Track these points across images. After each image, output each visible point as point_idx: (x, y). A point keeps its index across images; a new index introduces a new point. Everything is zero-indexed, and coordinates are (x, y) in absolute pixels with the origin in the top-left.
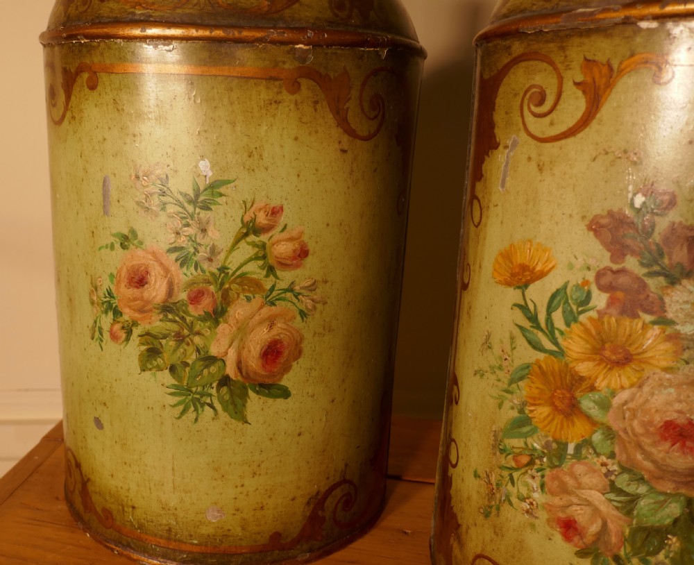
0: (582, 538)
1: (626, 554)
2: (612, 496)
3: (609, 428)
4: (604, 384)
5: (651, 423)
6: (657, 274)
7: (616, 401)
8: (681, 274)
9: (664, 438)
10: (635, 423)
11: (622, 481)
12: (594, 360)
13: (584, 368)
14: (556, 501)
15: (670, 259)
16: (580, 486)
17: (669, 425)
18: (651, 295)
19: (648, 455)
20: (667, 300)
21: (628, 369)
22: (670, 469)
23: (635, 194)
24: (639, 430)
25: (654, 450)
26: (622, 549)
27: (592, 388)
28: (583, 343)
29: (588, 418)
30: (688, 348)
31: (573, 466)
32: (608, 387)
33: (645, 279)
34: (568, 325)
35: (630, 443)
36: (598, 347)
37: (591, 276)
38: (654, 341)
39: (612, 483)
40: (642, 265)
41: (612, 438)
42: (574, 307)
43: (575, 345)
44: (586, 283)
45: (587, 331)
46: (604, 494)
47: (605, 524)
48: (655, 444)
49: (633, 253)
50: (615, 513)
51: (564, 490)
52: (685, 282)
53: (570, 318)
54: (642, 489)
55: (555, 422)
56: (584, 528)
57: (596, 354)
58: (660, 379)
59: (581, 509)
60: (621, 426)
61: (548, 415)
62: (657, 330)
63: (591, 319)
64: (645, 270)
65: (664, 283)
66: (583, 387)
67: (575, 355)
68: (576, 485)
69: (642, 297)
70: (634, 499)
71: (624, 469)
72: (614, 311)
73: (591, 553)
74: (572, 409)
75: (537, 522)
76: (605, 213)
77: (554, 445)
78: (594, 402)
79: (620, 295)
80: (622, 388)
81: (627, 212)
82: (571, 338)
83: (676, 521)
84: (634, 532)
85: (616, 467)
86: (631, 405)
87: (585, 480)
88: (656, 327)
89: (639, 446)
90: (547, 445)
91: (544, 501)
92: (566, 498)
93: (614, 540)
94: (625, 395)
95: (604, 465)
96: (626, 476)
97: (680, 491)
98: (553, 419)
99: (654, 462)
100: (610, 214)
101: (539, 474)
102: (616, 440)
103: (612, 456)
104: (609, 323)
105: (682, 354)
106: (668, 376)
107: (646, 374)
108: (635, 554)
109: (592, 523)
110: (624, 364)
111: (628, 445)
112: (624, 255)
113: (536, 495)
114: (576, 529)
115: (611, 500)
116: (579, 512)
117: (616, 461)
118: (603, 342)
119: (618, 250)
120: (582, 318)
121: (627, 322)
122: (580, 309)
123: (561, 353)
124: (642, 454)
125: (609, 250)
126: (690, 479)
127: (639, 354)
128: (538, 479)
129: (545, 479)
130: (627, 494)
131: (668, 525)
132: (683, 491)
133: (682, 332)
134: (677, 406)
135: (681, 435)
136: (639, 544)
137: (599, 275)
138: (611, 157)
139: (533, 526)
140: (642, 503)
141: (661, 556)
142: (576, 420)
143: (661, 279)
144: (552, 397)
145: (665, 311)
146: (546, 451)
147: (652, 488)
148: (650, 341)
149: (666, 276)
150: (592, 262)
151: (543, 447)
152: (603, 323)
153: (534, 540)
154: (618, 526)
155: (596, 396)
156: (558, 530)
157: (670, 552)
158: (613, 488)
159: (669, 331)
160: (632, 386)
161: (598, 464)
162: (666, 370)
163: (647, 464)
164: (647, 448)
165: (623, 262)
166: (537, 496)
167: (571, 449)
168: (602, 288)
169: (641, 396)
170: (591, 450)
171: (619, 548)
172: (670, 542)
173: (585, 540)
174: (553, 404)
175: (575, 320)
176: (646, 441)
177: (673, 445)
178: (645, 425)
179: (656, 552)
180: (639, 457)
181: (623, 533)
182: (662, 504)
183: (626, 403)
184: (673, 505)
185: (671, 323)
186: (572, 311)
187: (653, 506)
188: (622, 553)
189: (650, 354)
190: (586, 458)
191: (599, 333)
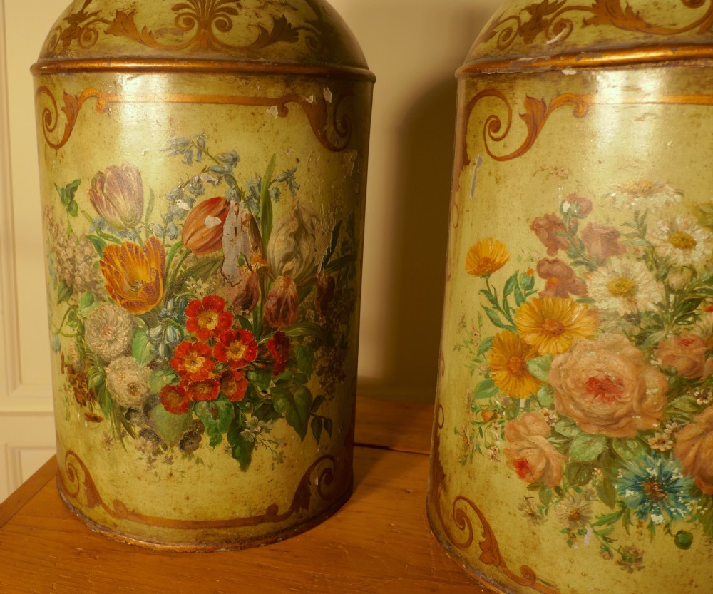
0: (532, 475)
1: (564, 485)
2: (553, 439)
3: (549, 385)
4: (545, 351)
5: (579, 380)
6: (581, 263)
7: (554, 364)
8: (597, 263)
9: (590, 392)
10: (568, 380)
11: (560, 427)
12: (537, 332)
13: (530, 339)
14: (513, 446)
15: (589, 251)
16: (529, 433)
17: (592, 381)
18: (577, 279)
19: (578, 405)
20: (588, 283)
21: (561, 338)
22: (594, 415)
23: (563, 202)
24: (571, 386)
25: (582, 402)
26: (561, 481)
27: (537, 354)
28: (529, 319)
29: (534, 378)
30: (604, 320)
31: (524, 417)
32: (548, 352)
33: (572, 267)
34: (519, 305)
35: (564, 396)
36: (540, 321)
37: (534, 266)
38: (580, 315)
39: (553, 428)
40: (570, 256)
41: (552, 394)
42: (523, 291)
43: (524, 321)
44: (530, 271)
45: (532, 309)
46: (547, 438)
47: (548, 462)
48: (583, 396)
49: (564, 248)
50: (556, 453)
51: (518, 437)
52: (600, 269)
53: (520, 300)
54: (575, 433)
55: (511, 383)
56: (533, 466)
57: (539, 327)
58: (585, 345)
59: (531, 451)
60: (558, 383)
61: (506, 378)
62: (581, 307)
63: (534, 300)
64: (572, 261)
65: (586, 271)
66: (530, 354)
67: (524, 329)
68: (527, 432)
69: (571, 281)
70: (569, 441)
71: (561, 418)
72: (550, 293)
73: (539, 486)
74: (521, 372)
75: (499, 465)
76: (542, 216)
77: (511, 402)
78: (538, 365)
79: (554, 280)
80: (558, 353)
81: (558, 215)
82: (521, 315)
83: (600, 457)
84: (570, 467)
85: (555, 416)
86: (565, 366)
87: (533, 428)
88: (581, 304)
89: (571, 398)
90: (505, 402)
91: (504, 447)
92: (520, 443)
93: (555, 474)
94: (560, 359)
95: (546, 415)
96: (562, 423)
97: (601, 433)
98: (509, 381)
99: (582, 410)
100: (547, 217)
101: (500, 425)
102: (554, 395)
103: (552, 407)
104: (547, 302)
105: (600, 325)
106: (590, 342)
107: (575, 342)
108: (571, 485)
109: (539, 462)
110: (559, 334)
111: (563, 398)
112: (557, 249)
113: (498, 443)
114: (528, 468)
115: (552, 443)
116: (529, 454)
117: (555, 411)
118: (543, 317)
119: (553, 245)
120: (528, 299)
121: (560, 301)
122: (527, 292)
123: (514, 327)
124: (574, 405)
125: (546, 246)
126: (608, 423)
127: (569, 326)
128: (499, 430)
129: (504, 429)
130: (564, 437)
131: (595, 461)
132: (604, 432)
133: (599, 308)
134: (598, 366)
135: (601, 388)
136: (573, 476)
137: (540, 265)
138: (546, 173)
139: (496, 468)
140: (575, 444)
141: (589, 485)
142: (525, 380)
143: (583, 267)
144: (509, 362)
145: (587, 292)
146: (504, 407)
147: (581, 431)
148: (577, 316)
149: (587, 265)
150: (534, 255)
151: (503, 404)
152: (543, 302)
153: (497, 480)
154: (559, 463)
155: (539, 360)
156: (515, 469)
157: (596, 481)
158: (554, 433)
159: (590, 307)
160: (565, 351)
161: (543, 414)
162: (588, 337)
163: (578, 413)
164: (577, 400)
165: (556, 254)
166: (500, 444)
167: (522, 404)
168: (542, 275)
169: (571, 359)
170: (537, 404)
171: (559, 481)
172: (596, 474)
173: (534, 476)
174: (509, 369)
175: (524, 301)
176: (576, 394)
177: (595, 397)
178: (576, 381)
179: (586, 483)
180: (572, 407)
181: (562, 468)
182: (589, 444)
183: (561, 365)
184: (597, 444)
185: (592, 301)
186: (521, 293)
187: (583, 446)
188: (561, 485)
189: (577, 326)
190: (533, 410)
191: (540, 311)
